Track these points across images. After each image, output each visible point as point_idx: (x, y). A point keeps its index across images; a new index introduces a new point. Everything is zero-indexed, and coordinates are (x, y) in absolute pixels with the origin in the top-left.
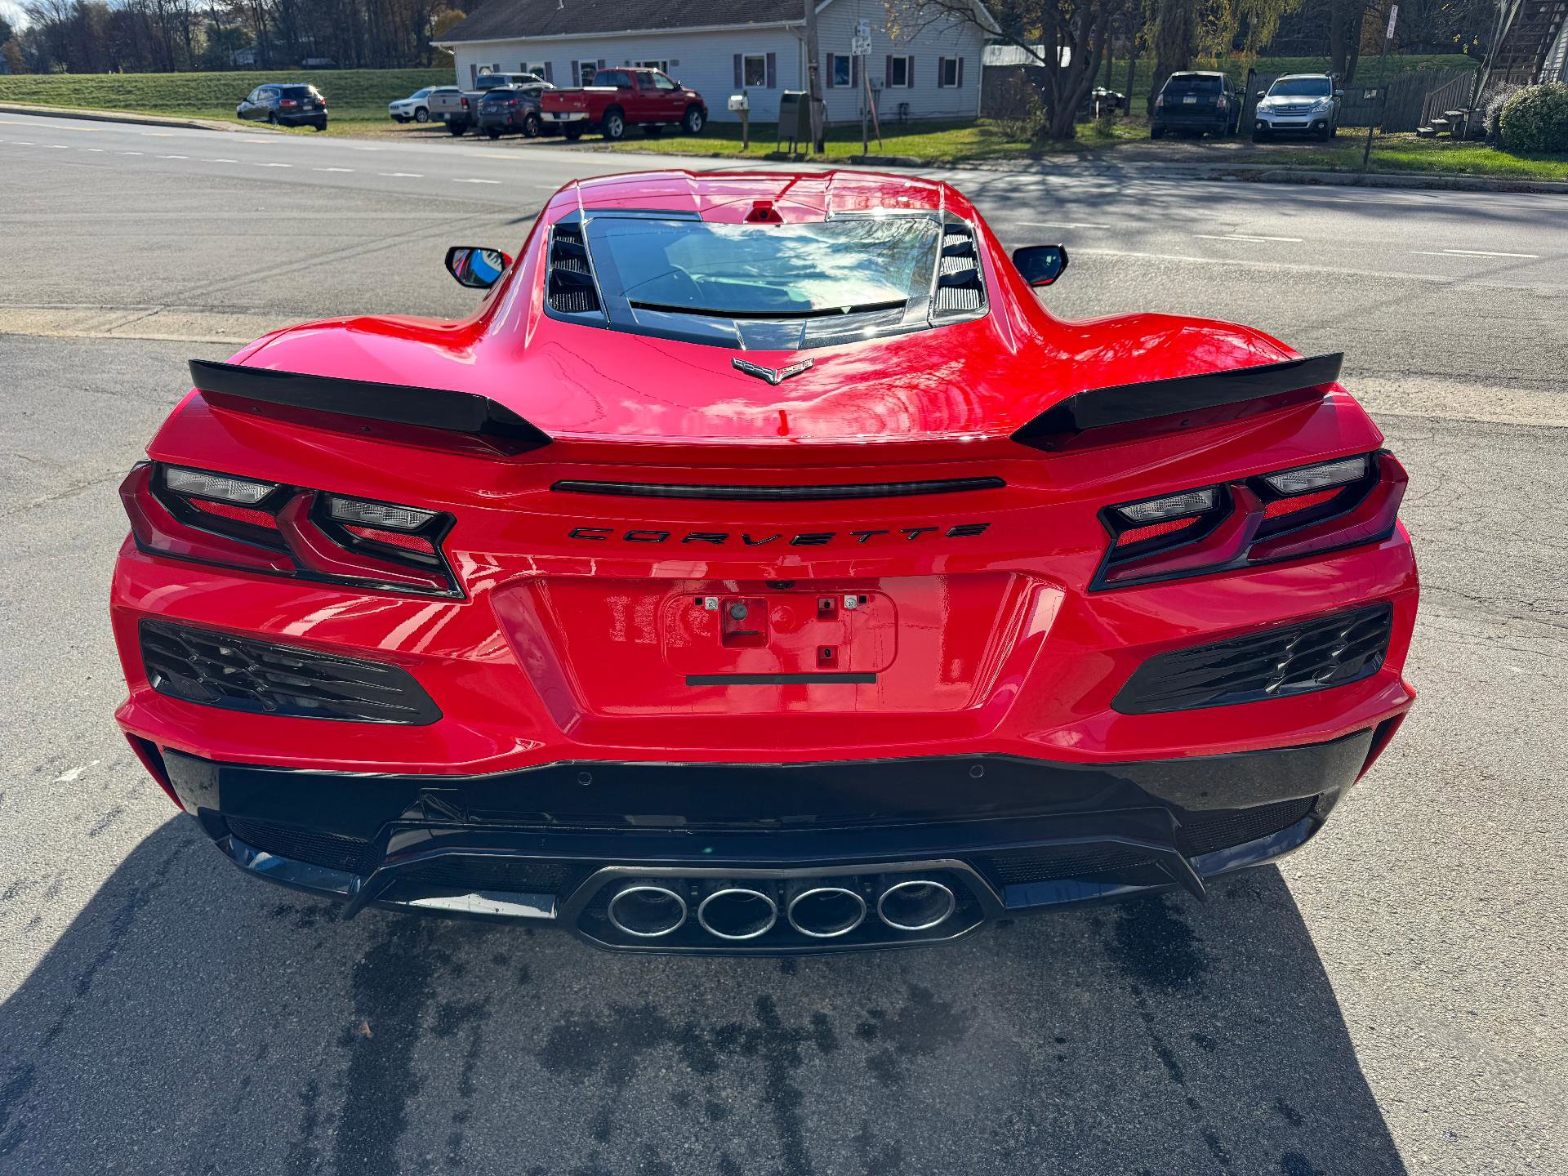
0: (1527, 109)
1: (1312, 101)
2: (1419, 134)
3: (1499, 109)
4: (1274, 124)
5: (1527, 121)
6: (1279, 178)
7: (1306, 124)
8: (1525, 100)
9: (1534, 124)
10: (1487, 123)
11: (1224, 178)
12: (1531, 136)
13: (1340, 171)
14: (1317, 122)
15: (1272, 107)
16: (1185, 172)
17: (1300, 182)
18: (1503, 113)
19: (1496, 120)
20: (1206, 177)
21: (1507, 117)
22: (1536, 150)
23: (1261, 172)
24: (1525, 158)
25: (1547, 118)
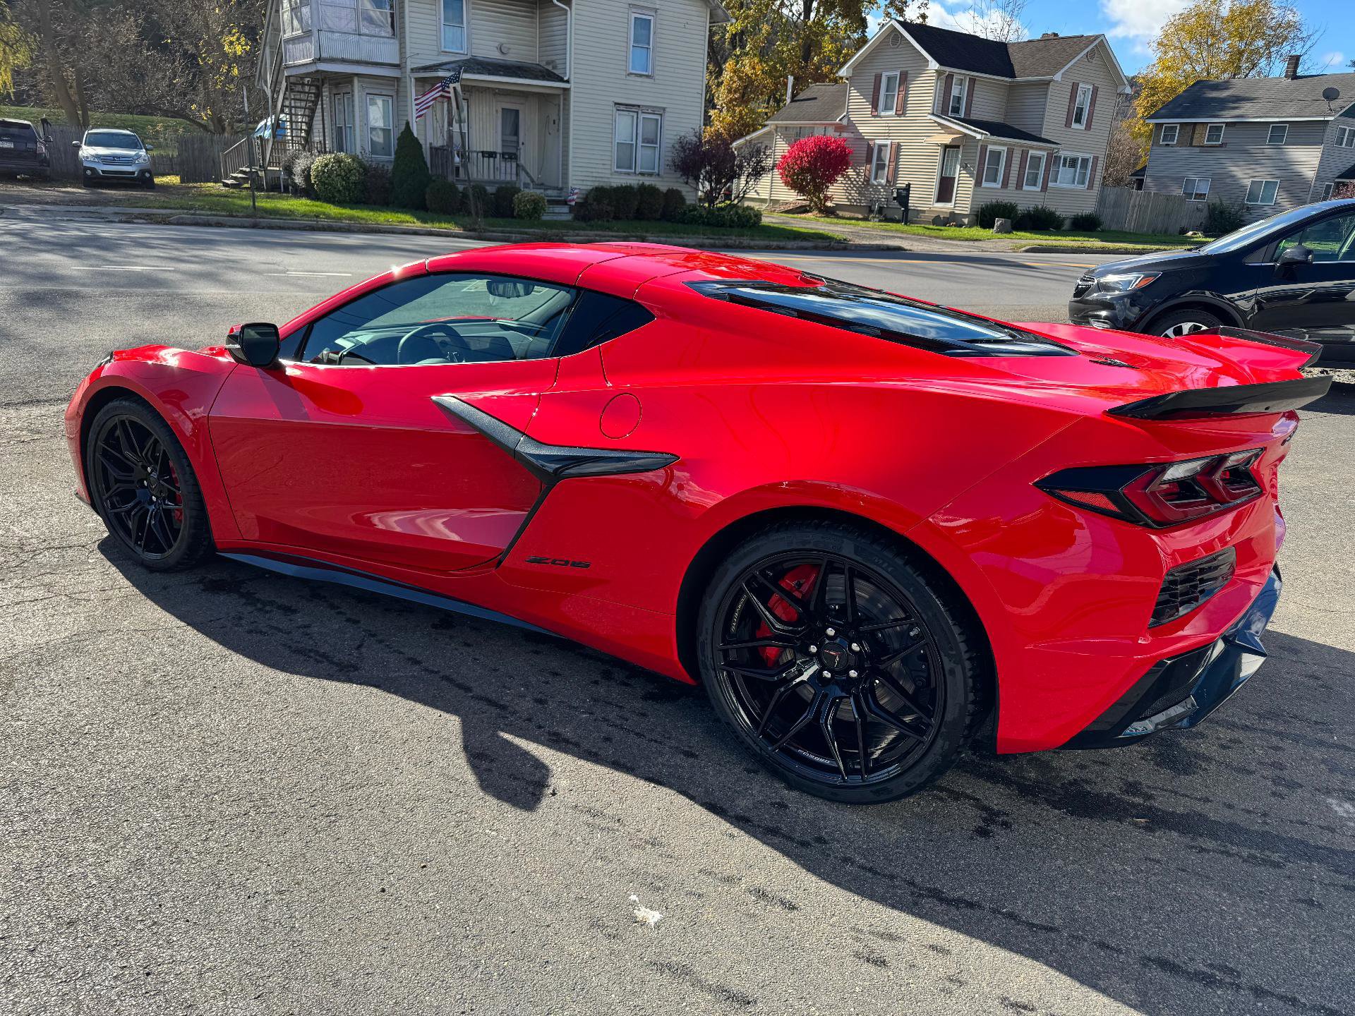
0: (331, 171)
1: (132, 153)
2: (226, 185)
3: (306, 171)
4: (103, 171)
5: (333, 180)
6: (188, 221)
7: (133, 173)
8: (326, 165)
9: (340, 184)
10: (298, 180)
11: (135, 221)
12: (339, 191)
13: (237, 216)
14: (142, 172)
15: (98, 156)
16: (91, 215)
17: (208, 224)
18: (312, 174)
19: (307, 178)
20: (117, 220)
21: (317, 176)
23: (169, 216)
24: (344, 207)
25: (346, 178)
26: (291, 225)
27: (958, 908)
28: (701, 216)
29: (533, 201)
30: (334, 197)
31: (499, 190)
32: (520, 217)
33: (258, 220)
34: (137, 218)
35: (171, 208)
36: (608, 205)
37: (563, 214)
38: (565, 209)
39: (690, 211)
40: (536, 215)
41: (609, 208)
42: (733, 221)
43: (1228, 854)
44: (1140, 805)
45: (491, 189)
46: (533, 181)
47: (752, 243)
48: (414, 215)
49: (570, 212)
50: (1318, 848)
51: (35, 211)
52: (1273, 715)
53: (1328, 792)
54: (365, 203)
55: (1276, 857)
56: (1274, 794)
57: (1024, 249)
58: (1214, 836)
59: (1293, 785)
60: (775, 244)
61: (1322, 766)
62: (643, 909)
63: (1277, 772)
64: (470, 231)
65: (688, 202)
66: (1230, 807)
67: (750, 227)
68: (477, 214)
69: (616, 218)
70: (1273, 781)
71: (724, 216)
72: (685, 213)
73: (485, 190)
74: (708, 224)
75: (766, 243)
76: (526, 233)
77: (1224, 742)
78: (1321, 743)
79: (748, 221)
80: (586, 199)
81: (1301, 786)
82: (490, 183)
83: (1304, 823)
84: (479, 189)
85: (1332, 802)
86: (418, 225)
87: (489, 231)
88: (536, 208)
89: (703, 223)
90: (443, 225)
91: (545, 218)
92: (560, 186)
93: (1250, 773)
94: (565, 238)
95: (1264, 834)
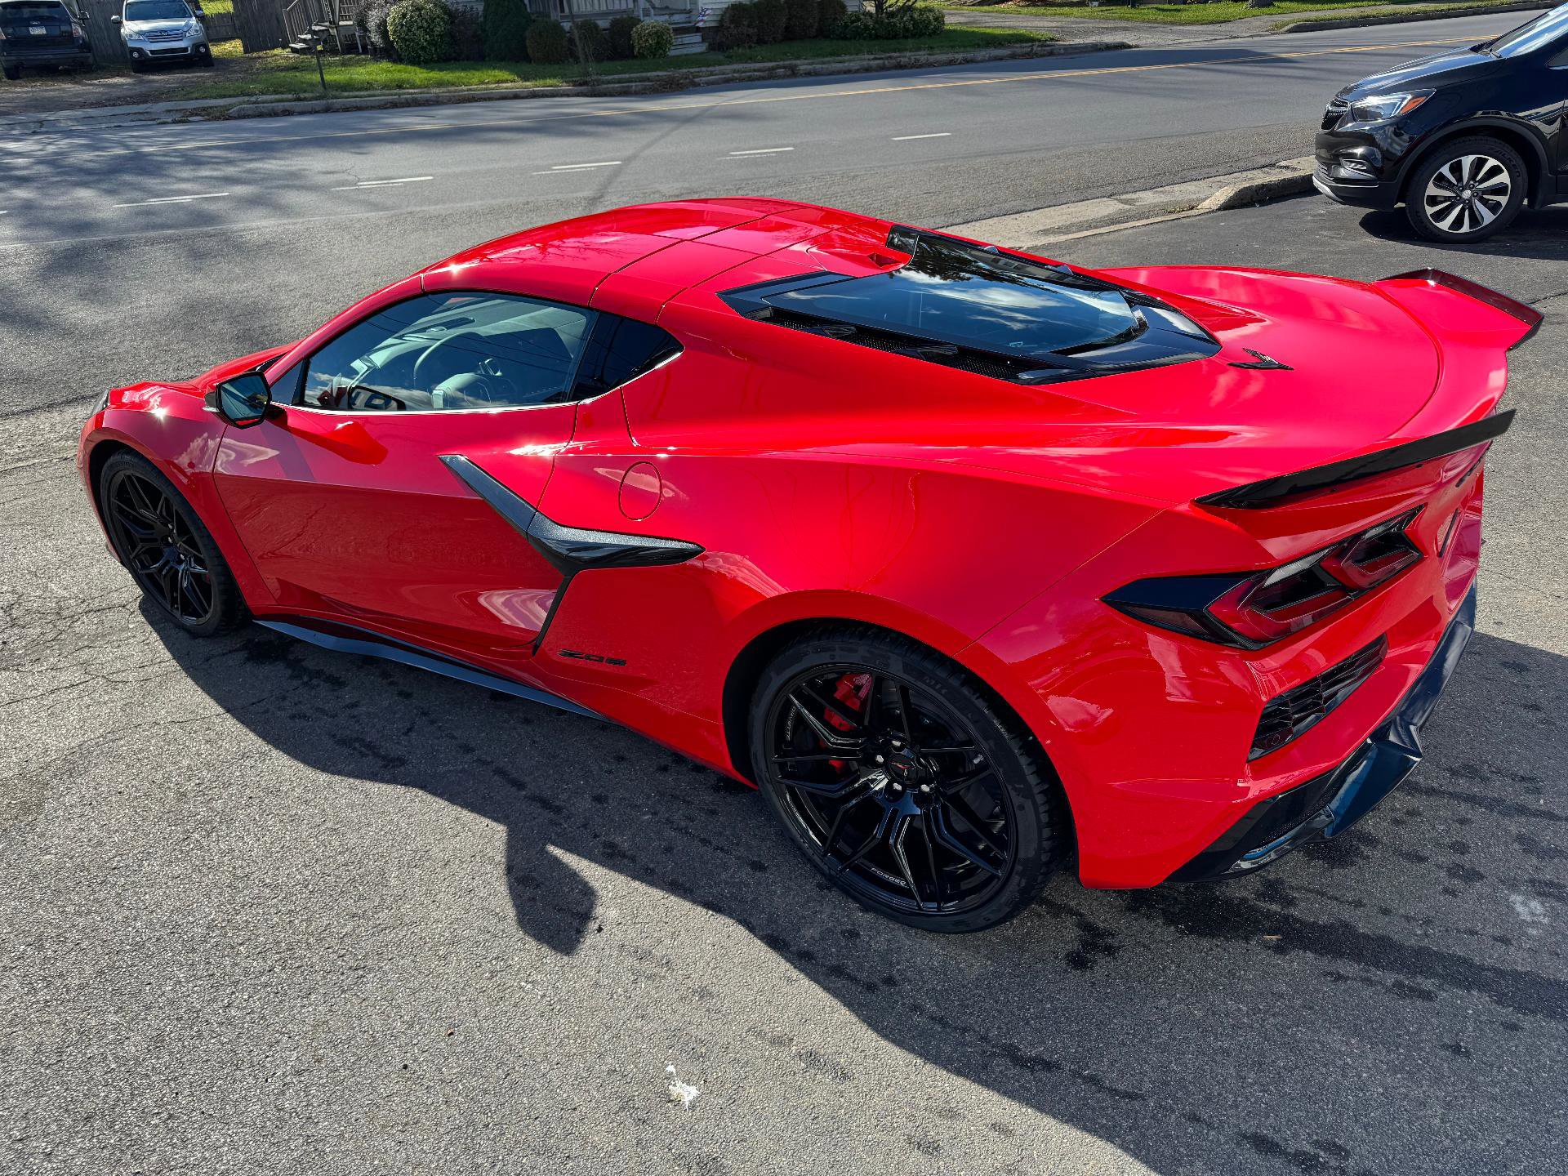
0: (411, 23)
1: (182, 23)
2: (294, 51)
3: (382, 25)
4: (151, 51)
5: (414, 34)
6: (250, 113)
7: (185, 49)
8: (404, 15)
9: (423, 38)
10: (375, 38)
11: (190, 119)
12: (423, 48)
13: (305, 99)
14: (196, 46)
15: (140, 33)
16: (141, 117)
17: (273, 114)
18: (389, 28)
19: (384, 34)
20: (170, 120)
21: (395, 31)
22: (432, 60)
23: (228, 107)
24: (432, 69)
25: (429, 30)
26: (369, 104)
27: (1032, 1070)
28: (866, 27)
29: (656, 33)
30: (420, 56)
31: (614, 23)
32: (642, 56)
33: (330, 101)
34: (192, 115)
35: (230, 96)
36: (749, 26)
37: (694, 45)
38: (697, 38)
39: (853, 22)
40: (661, 51)
41: (751, 31)
42: (906, 29)
43: (1368, 981)
44: (1276, 913)
45: (603, 24)
46: (654, 8)
47: (932, 59)
48: (512, 71)
49: (703, 40)
50: (1482, 968)
51: (77, 120)
52: (1471, 771)
53: (1513, 886)
54: (456, 59)
55: (1428, 984)
56: (1446, 891)
57: (1286, 28)
58: (1357, 956)
59: (1473, 876)
60: (960, 56)
61: (1516, 846)
62: (679, 1084)
63: (1457, 858)
64: (580, 85)
65: (850, 9)
66: (1386, 912)
67: (930, 35)
68: (587, 60)
69: (761, 42)
70: (1449, 870)
71: (895, 24)
72: (846, 26)
73: (596, 26)
74: (877, 37)
75: (950, 56)
76: (648, 79)
77: (1398, 815)
78: (1522, 810)
79: (927, 27)
80: (721, 21)
81: (1482, 877)
82: (604, 15)
83: (1473, 933)
84: (588, 27)
85: (1516, 899)
86: (520, 85)
87: (603, 83)
88: (660, 41)
89: (870, 36)
90: (549, 81)
91: (672, 53)
92: (688, 7)
93: (1422, 859)
94: (696, 80)
95: (1419, 952)
